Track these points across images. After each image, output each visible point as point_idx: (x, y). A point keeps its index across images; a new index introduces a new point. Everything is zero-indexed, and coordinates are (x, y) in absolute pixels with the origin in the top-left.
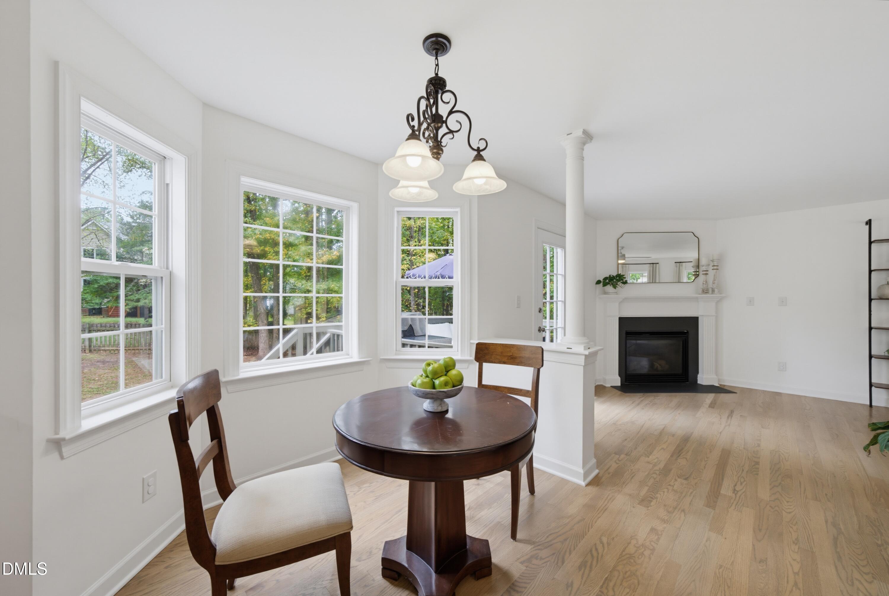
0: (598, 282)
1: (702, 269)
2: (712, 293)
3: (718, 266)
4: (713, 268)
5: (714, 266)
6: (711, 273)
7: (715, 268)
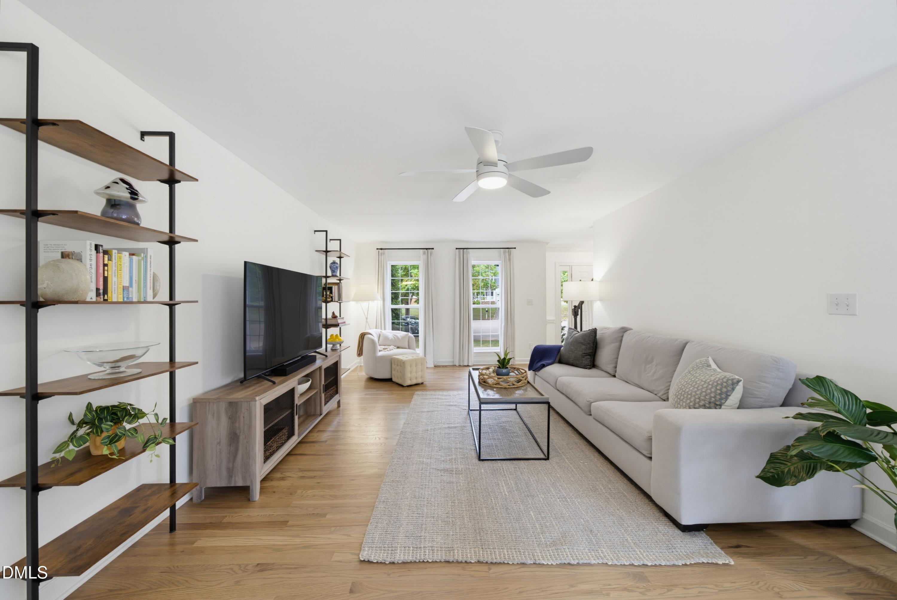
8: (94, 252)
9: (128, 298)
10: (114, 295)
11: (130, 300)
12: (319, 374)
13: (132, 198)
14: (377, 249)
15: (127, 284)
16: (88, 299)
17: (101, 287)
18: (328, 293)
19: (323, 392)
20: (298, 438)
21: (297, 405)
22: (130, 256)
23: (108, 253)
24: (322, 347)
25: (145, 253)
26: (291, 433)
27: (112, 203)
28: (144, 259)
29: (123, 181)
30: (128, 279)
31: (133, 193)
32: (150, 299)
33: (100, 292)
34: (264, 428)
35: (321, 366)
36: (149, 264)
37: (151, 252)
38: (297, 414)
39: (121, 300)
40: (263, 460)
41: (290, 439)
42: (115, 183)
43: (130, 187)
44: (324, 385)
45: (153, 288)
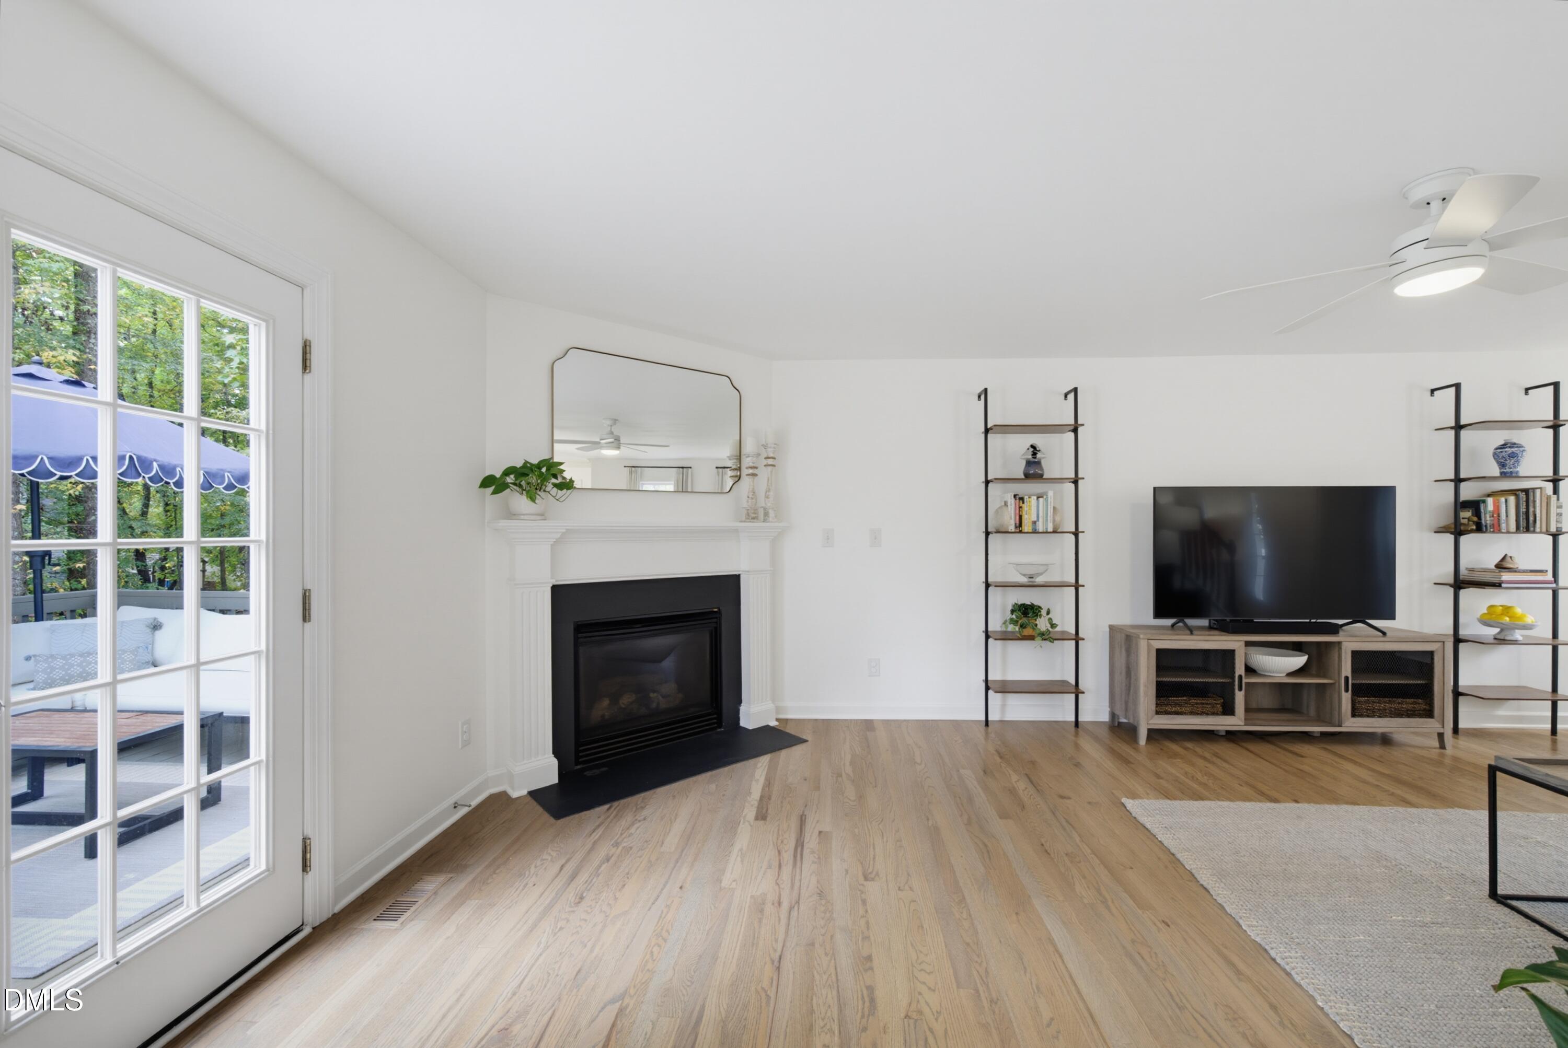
0: (487, 482)
1: (746, 462)
2: (764, 521)
3: (774, 458)
4: (765, 462)
5: (767, 458)
6: (763, 473)
7: (770, 462)
8: (1013, 500)
9: (1036, 530)
10: (1027, 527)
12: (1337, 659)
13: (1033, 458)
15: (1035, 519)
16: (1009, 531)
17: (1018, 522)
18: (1466, 514)
19: (1347, 690)
20: (1245, 725)
21: (1240, 677)
22: (1038, 498)
23: (1022, 499)
24: (1394, 619)
25: (1047, 495)
26: (1228, 710)
27: (1029, 463)
28: (1046, 500)
29: (1032, 446)
30: (1036, 515)
31: (1034, 454)
32: (1050, 529)
33: (1018, 525)
34: (1157, 676)
35: (1339, 643)
36: (1049, 504)
37: (1051, 494)
38: (1240, 689)
39: (1031, 531)
40: (1153, 707)
41: (1221, 717)
42: (1028, 449)
43: (1034, 450)
44: (1352, 679)
45: (1054, 521)
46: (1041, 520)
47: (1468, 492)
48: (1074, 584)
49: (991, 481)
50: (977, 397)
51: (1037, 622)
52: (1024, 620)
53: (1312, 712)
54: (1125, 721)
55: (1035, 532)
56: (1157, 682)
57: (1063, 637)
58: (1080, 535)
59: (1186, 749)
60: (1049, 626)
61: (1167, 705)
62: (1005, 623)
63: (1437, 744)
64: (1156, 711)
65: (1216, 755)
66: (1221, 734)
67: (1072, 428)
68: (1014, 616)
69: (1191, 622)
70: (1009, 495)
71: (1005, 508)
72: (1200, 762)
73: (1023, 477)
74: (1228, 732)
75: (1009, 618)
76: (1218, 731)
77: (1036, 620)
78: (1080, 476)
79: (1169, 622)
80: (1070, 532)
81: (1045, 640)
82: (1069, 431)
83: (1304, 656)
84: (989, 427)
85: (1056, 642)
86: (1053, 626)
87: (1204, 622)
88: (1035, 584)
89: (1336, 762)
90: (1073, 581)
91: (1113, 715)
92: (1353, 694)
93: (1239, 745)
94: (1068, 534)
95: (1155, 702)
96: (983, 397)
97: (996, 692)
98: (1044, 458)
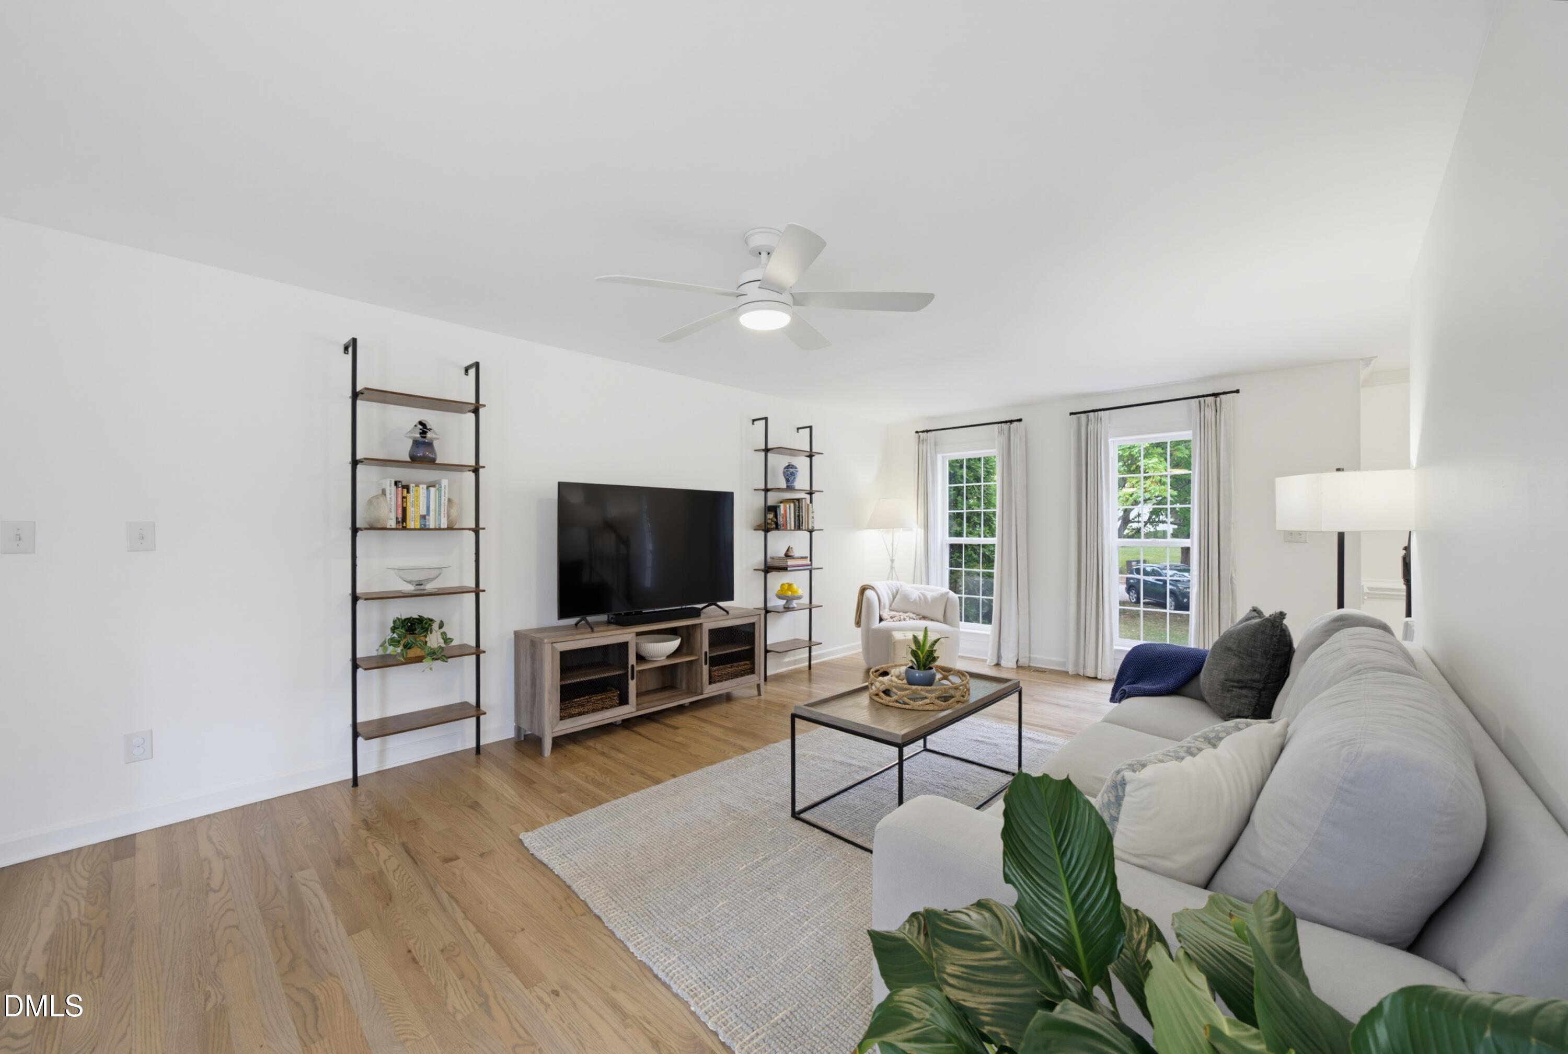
8: (393, 487)
9: (425, 525)
10: (411, 524)
11: (427, 527)
12: (699, 637)
13: (422, 437)
14: (917, 432)
15: (425, 513)
16: (388, 527)
17: (400, 516)
18: (771, 516)
19: (706, 664)
20: (637, 710)
21: (633, 666)
22: (428, 488)
23: (407, 488)
24: (732, 599)
25: (440, 484)
26: (624, 701)
27: (416, 443)
28: (439, 490)
29: (421, 423)
30: (425, 508)
31: (424, 433)
32: (444, 525)
33: (400, 520)
34: (562, 679)
35: (701, 624)
36: (443, 494)
37: (445, 483)
38: (632, 678)
39: (418, 527)
40: (558, 715)
41: (620, 707)
42: (416, 426)
43: (424, 428)
44: (710, 653)
45: (449, 516)
46: (432, 513)
47: (773, 499)
48: (474, 590)
49: (361, 461)
50: (342, 349)
51: (427, 639)
52: (410, 638)
53: (684, 686)
54: (530, 733)
55: (424, 528)
56: (562, 686)
57: (462, 652)
58: (481, 532)
59: (588, 748)
60: (442, 641)
61: (571, 707)
62: (382, 645)
63: (756, 693)
64: (561, 716)
65: (613, 748)
66: (618, 724)
67: (472, 407)
68: (395, 635)
69: (590, 619)
70: (388, 481)
71: (381, 499)
72: (600, 760)
73: (409, 460)
74: (623, 721)
75: (389, 637)
76: (616, 722)
77: (426, 636)
78: (481, 464)
79: (572, 621)
80: (469, 529)
81: (437, 659)
82: (470, 411)
83: (678, 639)
84: (358, 390)
85: (449, 660)
86: (447, 640)
87: (603, 618)
88: (425, 592)
89: (700, 727)
90: (473, 585)
91: (518, 729)
92: (710, 666)
93: (632, 731)
94: (467, 531)
95: (559, 708)
96: (350, 350)
97: (367, 739)
98: (436, 439)
